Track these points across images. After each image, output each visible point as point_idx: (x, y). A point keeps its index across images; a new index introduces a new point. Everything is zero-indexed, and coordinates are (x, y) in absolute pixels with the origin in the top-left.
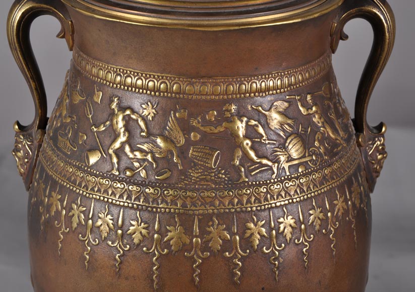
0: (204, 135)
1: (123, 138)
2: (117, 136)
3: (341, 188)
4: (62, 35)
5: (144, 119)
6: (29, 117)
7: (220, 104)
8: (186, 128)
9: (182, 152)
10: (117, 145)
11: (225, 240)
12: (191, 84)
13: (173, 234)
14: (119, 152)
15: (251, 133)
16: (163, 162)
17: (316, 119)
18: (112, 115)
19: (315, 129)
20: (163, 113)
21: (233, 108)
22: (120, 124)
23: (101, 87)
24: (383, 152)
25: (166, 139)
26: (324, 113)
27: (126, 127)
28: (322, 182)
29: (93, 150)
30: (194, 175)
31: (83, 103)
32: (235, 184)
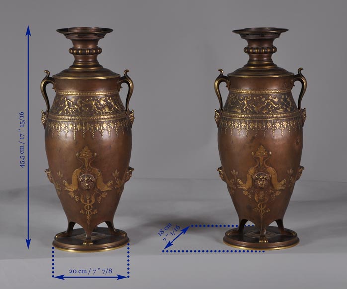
0: (85, 104)
1: (67, 106)
2: (66, 106)
3: (119, 120)
4: (53, 88)
5: (72, 101)
6: (45, 109)
7: (89, 97)
8: (81, 102)
9: (80, 108)
10: (66, 108)
11: (90, 128)
12: (82, 92)
13: (78, 127)
14: (66, 110)
15: (96, 104)
16: (76, 110)
17: (112, 103)
18: (65, 101)
19: (112, 105)
20: (76, 100)
21: (92, 98)
22: (66, 103)
23: (62, 96)
24: (133, 116)
25: (76, 105)
26: (115, 103)
27: (68, 104)
28: (114, 117)
29: (60, 110)
30: (83, 113)
31: (58, 101)
32: (92, 114)
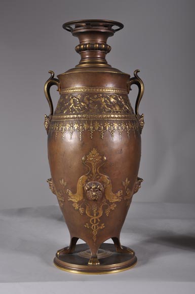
0: (93, 101)
1: (73, 105)
2: (71, 104)
3: (130, 121)
5: (78, 99)
7: (98, 94)
8: (89, 99)
9: (88, 106)
10: (71, 106)
11: (99, 127)
12: (90, 88)
13: (85, 126)
14: (72, 108)
15: (105, 101)
16: (83, 108)
17: (123, 103)
18: (70, 100)
19: (123, 105)
20: (83, 97)
21: (101, 95)
23: (67, 94)
24: (143, 121)
25: (83, 103)
26: (125, 102)
27: (73, 101)
28: (125, 118)
29: (65, 110)
30: (91, 110)
31: (63, 101)
32: (101, 113)
